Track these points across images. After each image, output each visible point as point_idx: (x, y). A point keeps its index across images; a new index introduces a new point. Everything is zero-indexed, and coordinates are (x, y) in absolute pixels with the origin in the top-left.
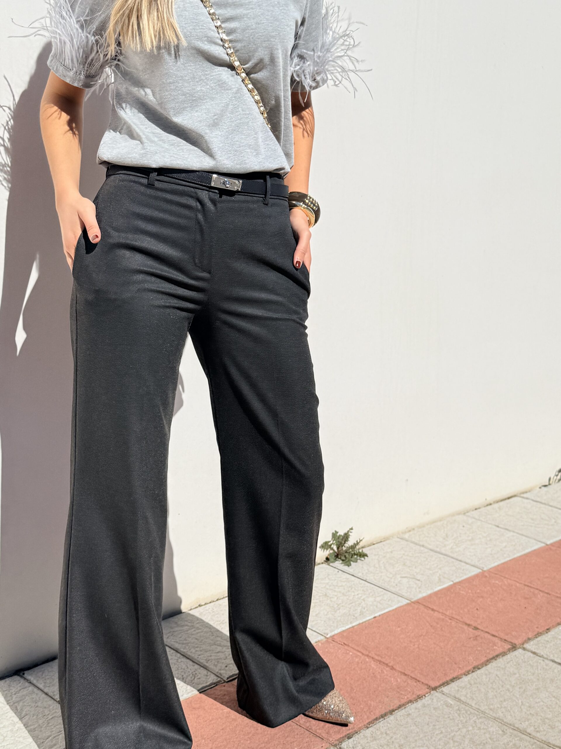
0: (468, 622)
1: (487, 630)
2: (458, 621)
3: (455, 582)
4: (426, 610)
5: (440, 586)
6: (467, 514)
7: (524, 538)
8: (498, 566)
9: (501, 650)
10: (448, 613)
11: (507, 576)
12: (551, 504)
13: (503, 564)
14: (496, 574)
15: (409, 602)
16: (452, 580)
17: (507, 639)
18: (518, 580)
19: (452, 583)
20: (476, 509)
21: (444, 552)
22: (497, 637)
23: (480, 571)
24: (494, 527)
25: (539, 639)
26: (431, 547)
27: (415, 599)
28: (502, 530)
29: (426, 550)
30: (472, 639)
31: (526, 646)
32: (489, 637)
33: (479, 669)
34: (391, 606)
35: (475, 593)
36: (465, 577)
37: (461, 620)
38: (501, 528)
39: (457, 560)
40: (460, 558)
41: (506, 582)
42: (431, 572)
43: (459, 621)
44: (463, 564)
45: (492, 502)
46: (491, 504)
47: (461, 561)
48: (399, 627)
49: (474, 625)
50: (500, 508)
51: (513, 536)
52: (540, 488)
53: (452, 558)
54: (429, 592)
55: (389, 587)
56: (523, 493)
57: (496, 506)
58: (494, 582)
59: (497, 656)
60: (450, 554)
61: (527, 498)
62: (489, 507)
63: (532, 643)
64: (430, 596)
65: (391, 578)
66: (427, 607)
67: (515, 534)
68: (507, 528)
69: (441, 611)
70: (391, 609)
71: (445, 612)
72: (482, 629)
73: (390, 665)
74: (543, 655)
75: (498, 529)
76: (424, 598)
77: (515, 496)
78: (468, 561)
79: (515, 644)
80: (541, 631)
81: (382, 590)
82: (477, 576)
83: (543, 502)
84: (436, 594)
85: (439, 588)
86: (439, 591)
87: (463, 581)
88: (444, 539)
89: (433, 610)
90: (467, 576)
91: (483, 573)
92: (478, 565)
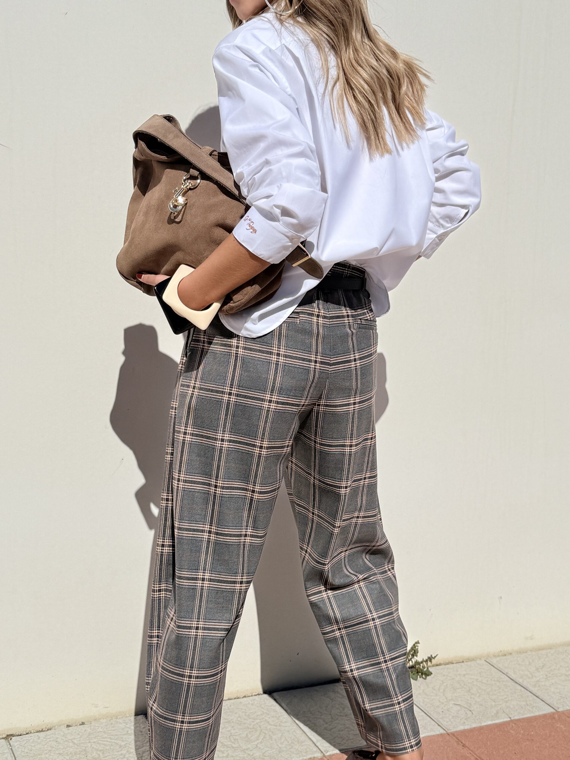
3: (512, 719)
4: (456, 744)
5: (492, 720)
15: (442, 731)
16: (510, 716)
19: (509, 719)
21: (525, 684)
23: (553, 711)
26: (513, 676)
27: (452, 730)
29: (506, 679)
35: (528, 734)
36: (528, 715)
39: (534, 694)
40: (538, 694)
42: (493, 703)
47: (537, 697)
53: (530, 692)
54: (474, 725)
55: (432, 712)
58: (558, 725)
60: (531, 688)
64: (472, 730)
65: (443, 703)
66: (460, 741)
69: (472, 748)
71: (475, 750)
76: (463, 731)
78: (546, 698)
82: (545, 716)
84: (481, 728)
85: (490, 723)
86: (486, 726)
87: (523, 719)
88: (537, 669)
89: (464, 746)
90: (532, 715)
91: (554, 714)
92: (555, 704)
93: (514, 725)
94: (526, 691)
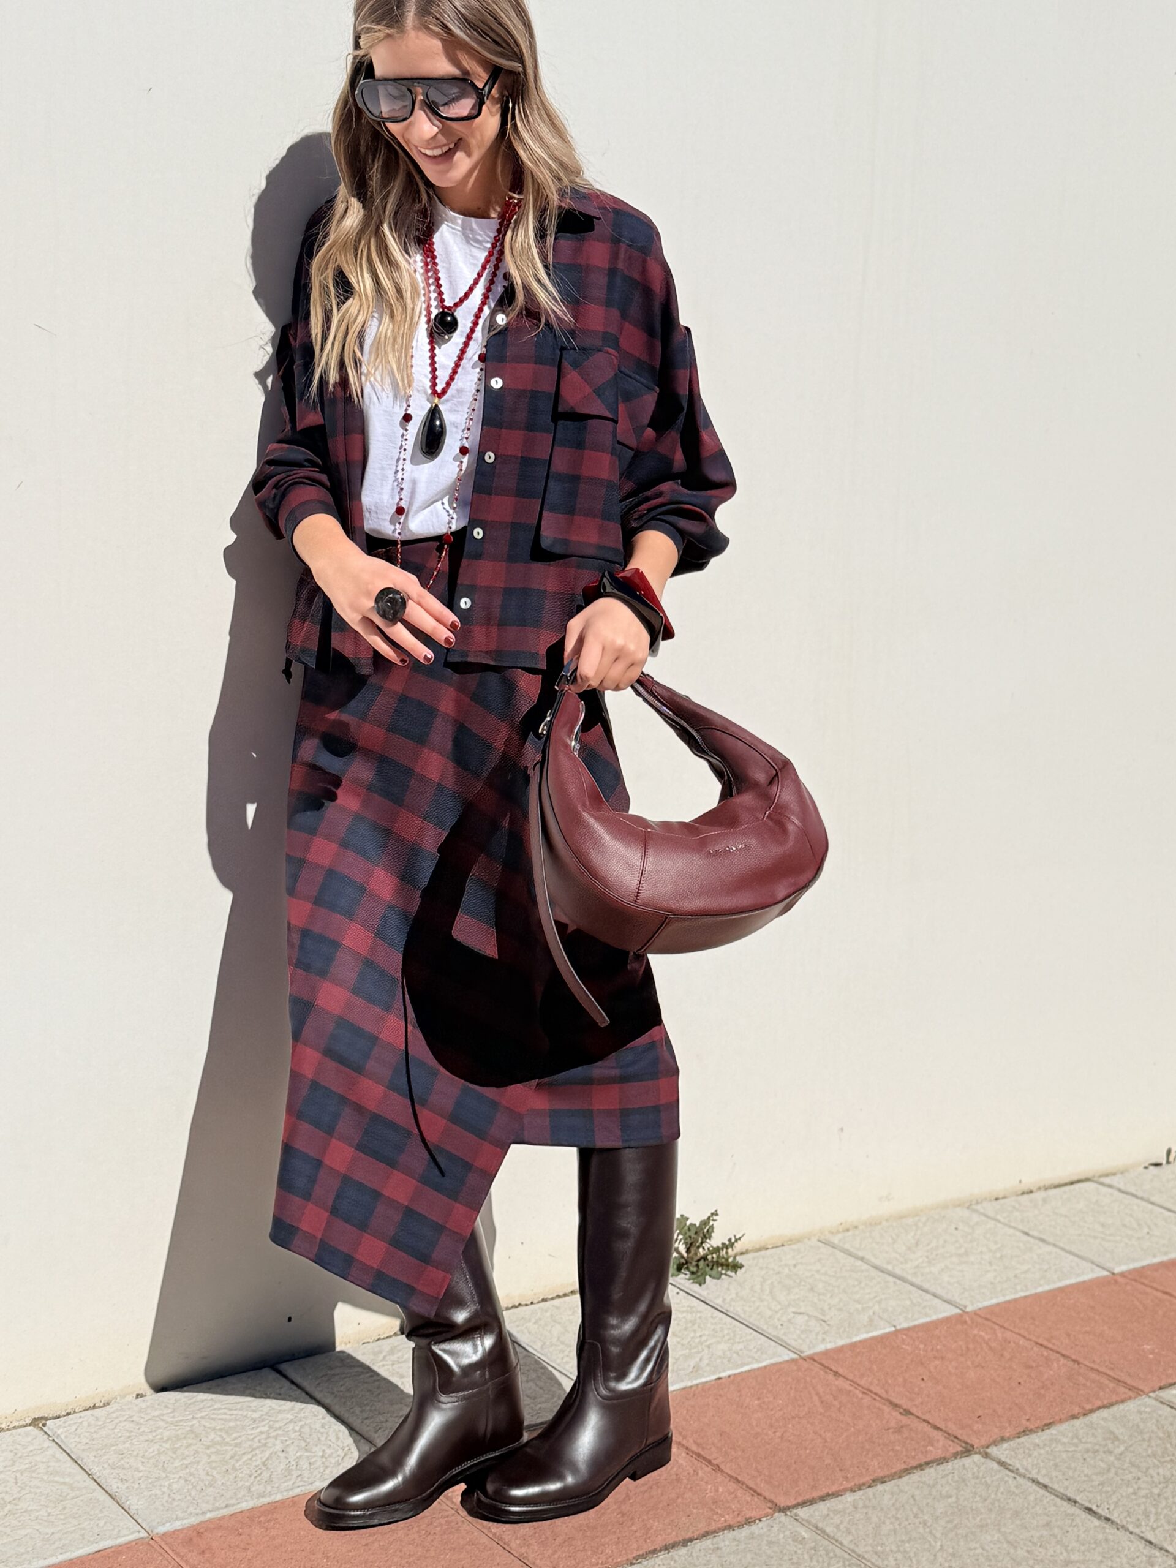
0: (895, 1400)
1: (926, 1417)
2: (877, 1398)
3: (898, 1327)
4: (822, 1373)
5: (867, 1332)
6: (974, 1207)
7: (1071, 1257)
8: (998, 1305)
9: (940, 1453)
10: (862, 1383)
11: (1006, 1325)
12: (1153, 1199)
13: (1009, 1302)
14: (986, 1319)
15: (795, 1356)
16: (896, 1323)
17: (959, 1436)
18: (1026, 1334)
19: (893, 1329)
20: (997, 1199)
21: (898, 1271)
22: (941, 1430)
23: (958, 1311)
24: (1018, 1234)
25: (1022, 1439)
26: (876, 1261)
27: (808, 1352)
28: (1032, 1240)
29: (865, 1267)
30: (891, 1431)
31: (993, 1451)
32: (927, 1428)
33: (883, 1482)
34: (757, 1361)
35: (932, 1349)
36: (923, 1320)
37: (884, 1395)
38: (1033, 1237)
39: (920, 1288)
40: (926, 1286)
41: (999, 1335)
42: (859, 1306)
43: (880, 1397)
44: (928, 1296)
45: (1034, 1189)
46: (1031, 1192)
47: (926, 1291)
48: (759, 1399)
49: (905, 1407)
50: (1045, 1201)
51: (1050, 1253)
52: (1146, 1168)
53: (912, 1284)
54: (841, 1343)
55: (765, 1327)
56: (1107, 1175)
57: (1039, 1196)
58: (976, 1332)
59: (928, 1464)
60: (910, 1278)
61: (1110, 1186)
62: (1026, 1197)
63: (1005, 1445)
64: (840, 1350)
65: (777, 1312)
66: (828, 1368)
67: (1055, 1250)
68: (1044, 1237)
69: (851, 1377)
70: (755, 1366)
71: (857, 1380)
72: (919, 1415)
73: (715, 1462)
74: (1017, 1469)
75: (1025, 1238)
76: (826, 1353)
77: (1087, 1180)
78: (939, 1292)
79: (973, 1446)
80: (1032, 1427)
81: (751, 1331)
82: (947, 1320)
83: (1140, 1194)
84: (853, 1346)
85: (864, 1336)
86: (861, 1342)
87: (915, 1327)
88: (909, 1249)
89: (836, 1374)
90: (928, 1319)
91: (961, 1316)
92: (958, 1300)
93: (904, 1337)
94: (903, 1283)
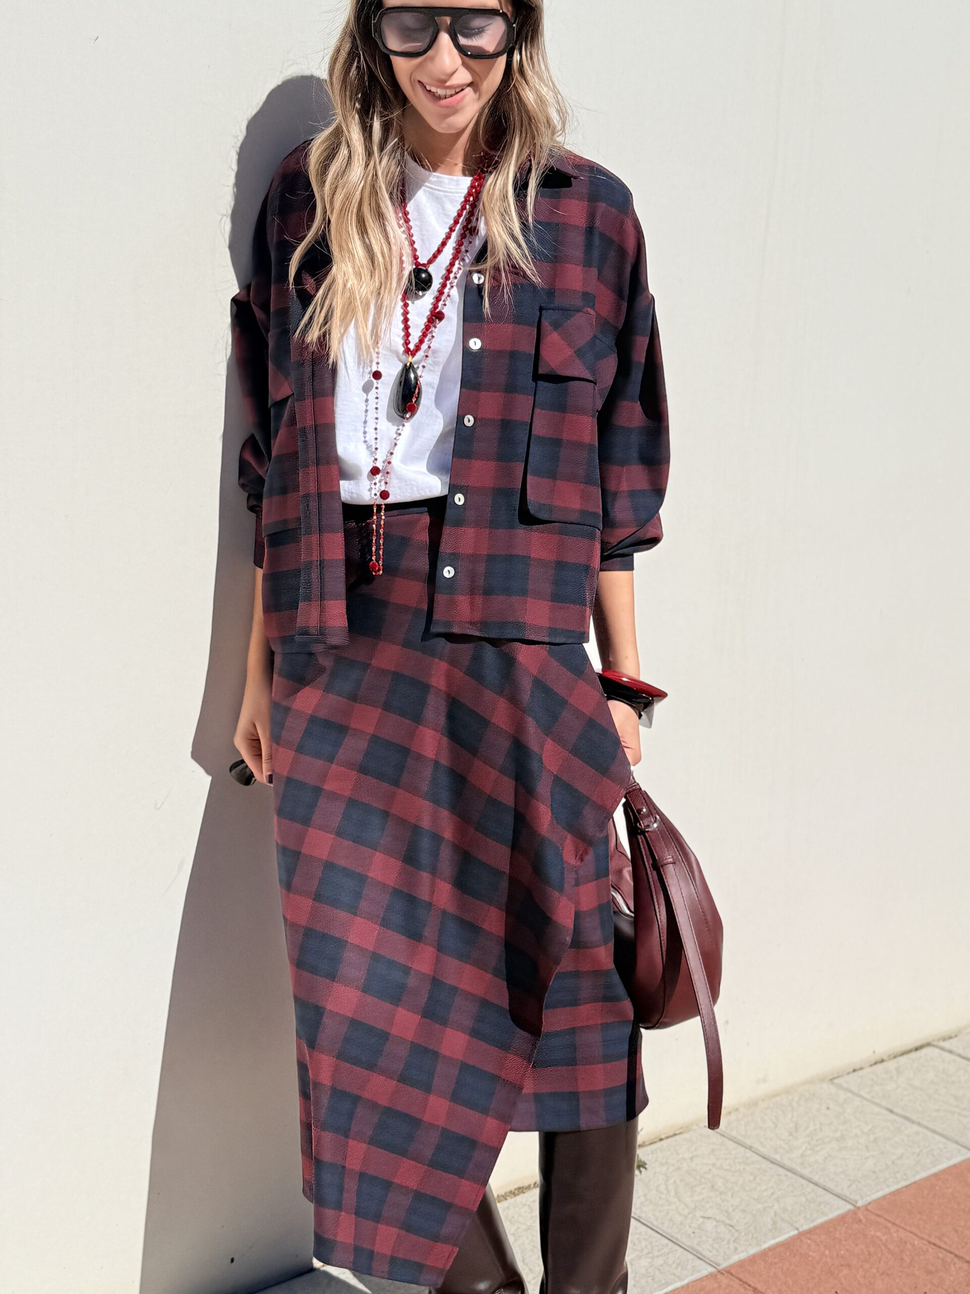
4: (742, 1290)
5: (774, 1238)
6: (836, 1081)
7: (938, 1138)
8: (884, 1198)
11: (897, 1222)
13: (894, 1193)
14: (878, 1215)
15: (712, 1270)
18: (918, 1232)
19: (796, 1232)
20: (854, 1071)
23: (850, 1207)
24: (885, 1112)
27: (724, 1265)
28: (898, 1119)
29: (755, 1158)
34: (680, 1279)
35: (837, 1255)
36: (820, 1220)
38: (897, 1114)
39: (810, 1181)
40: (816, 1178)
41: (895, 1235)
42: (760, 1206)
44: (820, 1191)
45: (885, 1058)
46: (882, 1061)
47: (816, 1184)
50: (898, 1071)
51: (917, 1133)
53: (802, 1177)
54: (753, 1251)
55: (679, 1236)
56: (943, 1039)
57: (891, 1065)
58: (872, 1233)
60: (798, 1169)
61: (950, 1052)
62: (879, 1066)
64: (752, 1260)
65: (686, 1217)
66: (746, 1283)
67: (920, 1129)
68: (908, 1115)
70: (678, 1284)
75: (891, 1116)
76: (741, 1264)
77: (928, 1044)
78: (830, 1185)
81: (666, 1241)
82: (842, 1219)
84: (764, 1254)
85: (772, 1242)
86: (769, 1249)
87: (815, 1228)
88: (791, 1134)
90: (825, 1218)
91: (855, 1213)
92: (848, 1194)
93: (809, 1241)
94: (794, 1176)
